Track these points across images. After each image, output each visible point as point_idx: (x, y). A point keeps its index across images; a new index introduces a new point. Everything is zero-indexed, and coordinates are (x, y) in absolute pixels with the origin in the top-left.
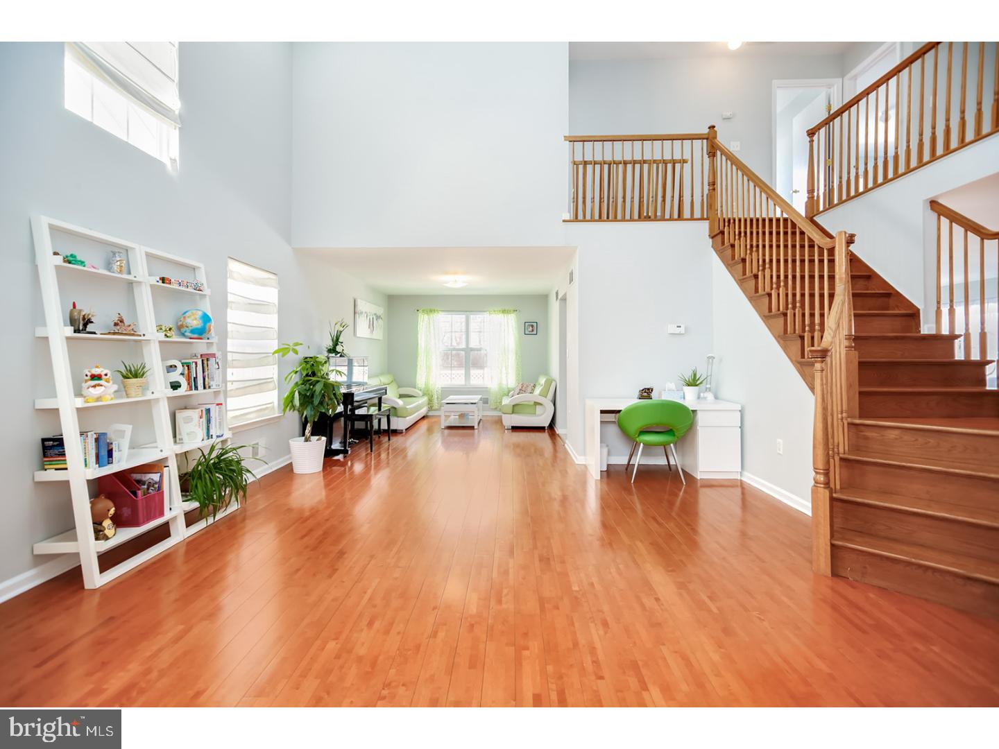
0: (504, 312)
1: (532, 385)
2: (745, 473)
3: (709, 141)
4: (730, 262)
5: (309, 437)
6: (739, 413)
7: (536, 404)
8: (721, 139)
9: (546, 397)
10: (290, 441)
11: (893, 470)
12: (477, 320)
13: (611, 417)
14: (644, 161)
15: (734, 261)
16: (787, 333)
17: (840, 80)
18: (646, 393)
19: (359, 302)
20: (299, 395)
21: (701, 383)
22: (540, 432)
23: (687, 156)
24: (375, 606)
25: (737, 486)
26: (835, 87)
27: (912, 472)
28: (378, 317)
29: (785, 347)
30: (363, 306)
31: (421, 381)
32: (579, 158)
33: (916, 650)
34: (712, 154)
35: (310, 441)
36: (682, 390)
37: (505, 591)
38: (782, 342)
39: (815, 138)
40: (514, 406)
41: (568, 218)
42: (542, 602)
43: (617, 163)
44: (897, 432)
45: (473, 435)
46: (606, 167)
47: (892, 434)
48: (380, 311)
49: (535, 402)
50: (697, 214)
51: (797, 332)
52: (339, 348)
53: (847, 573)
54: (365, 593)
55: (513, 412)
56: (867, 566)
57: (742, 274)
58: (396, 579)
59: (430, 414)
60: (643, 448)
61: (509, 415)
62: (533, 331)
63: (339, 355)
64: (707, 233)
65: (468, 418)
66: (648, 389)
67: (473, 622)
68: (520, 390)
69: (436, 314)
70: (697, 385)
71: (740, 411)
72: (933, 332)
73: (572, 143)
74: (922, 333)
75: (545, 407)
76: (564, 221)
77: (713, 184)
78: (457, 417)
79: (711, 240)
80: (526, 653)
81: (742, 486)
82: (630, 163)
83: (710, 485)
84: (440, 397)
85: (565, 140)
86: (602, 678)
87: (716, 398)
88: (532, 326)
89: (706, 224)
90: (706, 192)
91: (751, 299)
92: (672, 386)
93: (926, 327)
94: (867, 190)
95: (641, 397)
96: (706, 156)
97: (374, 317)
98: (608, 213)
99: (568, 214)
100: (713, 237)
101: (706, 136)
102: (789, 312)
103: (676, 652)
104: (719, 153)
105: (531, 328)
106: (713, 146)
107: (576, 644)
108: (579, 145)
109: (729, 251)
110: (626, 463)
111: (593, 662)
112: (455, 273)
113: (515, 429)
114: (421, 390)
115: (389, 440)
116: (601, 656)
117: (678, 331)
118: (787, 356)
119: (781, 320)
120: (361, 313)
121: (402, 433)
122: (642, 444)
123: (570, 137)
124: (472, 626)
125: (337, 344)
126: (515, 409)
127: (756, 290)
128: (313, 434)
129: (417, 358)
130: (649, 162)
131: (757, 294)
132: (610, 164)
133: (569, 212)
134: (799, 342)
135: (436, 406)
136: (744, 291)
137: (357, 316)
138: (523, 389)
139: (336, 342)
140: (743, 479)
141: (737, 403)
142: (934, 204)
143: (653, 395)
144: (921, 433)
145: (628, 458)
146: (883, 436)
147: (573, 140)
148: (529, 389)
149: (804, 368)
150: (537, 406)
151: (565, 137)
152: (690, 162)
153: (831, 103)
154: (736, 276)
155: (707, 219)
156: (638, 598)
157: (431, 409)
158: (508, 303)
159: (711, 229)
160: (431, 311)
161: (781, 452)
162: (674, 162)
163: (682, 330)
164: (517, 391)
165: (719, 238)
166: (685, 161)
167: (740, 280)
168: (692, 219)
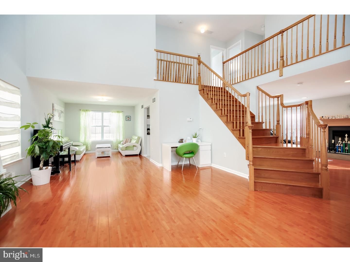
0: (118, 112)
1: (130, 139)
2: (212, 164)
3: (198, 60)
4: (207, 99)
5: (42, 167)
6: (210, 146)
7: (134, 146)
8: (202, 59)
9: (138, 143)
10: (31, 170)
11: (262, 159)
12: (106, 114)
13: (174, 149)
14: (180, 63)
15: (208, 99)
16: (228, 121)
17: (226, 49)
18: (181, 141)
19: (55, 105)
20: (39, 148)
21: (197, 137)
22: (136, 156)
23: (192, 64)
24: (127, 238)
25: (210, 168)
26: (225, 51)
27: (267, 159)
28: (62, 112)
29: (227, 125)
30: (57, 107)
31: (82, 139)
32: (159, 58)
33: (286, 206)
34: (199, 64)
35: (43, 169)
36: (192, 139)
37: (173, 218)
38: (226, 124)
39: (225, 64)
40: (126, 147)
41: (156, 79)
42: (188, 218)
43: (172, 62)
44: (261, 148)
45: (109, 160)
46: (168, 63)
47: (260, 149)
48: (63, 109)
49: (133, 146)
50: (195, 83)
51: (231, 121)
52: (50, 126)
53: (258, 189)
54: (117, 233)
55: (126, 150)
56: (263, 186)
57: (211, 103)
58: (126, 224)
59: (87, 152)
60: (185, 159)
61: (124, 151)
62: (129, 119)
63: (50, 129)
64: (198, 89)
65: (105, 153)
66: (182, 139)
67: (172, 233)
68: (126, 141)
69: (88, 112)
70: (196, 138)
71: (211, 145)
72: (258, 121)
73: (157, 52)
74: (256, 121)
75: (137, 147)
76: (154, 80)
77: (199, 74)
78: (101, 153)
79: (199, 91)
80: (199, 239)
81: (211, 168)
82: (176, 63)
83: (204, 169)
84: (91, 145)
85: (155, 51)
86: (228, 240)
87: (201, 141)
88: (129, 118)
89: (197, 86)
90: (198, 76)
91: (215, 111)
92: (189, 138)
93: (256, 120)
94: (240, 82)
95: (180, 142)
96: (197, 65)
97: (61, 112)
98: (165, 79)
99: (156, 78)
100: (200, 91)
101: (198, 58)
102: (229, 115)
103: (239, 224)
104: (202, 64)
105: (128, 118)
106: (200, 62)
107: (211, 230)
108: (159, 53)
109: (206, 95)
110: (177, 164)
111: (221, 235)
112: (103, 95)
113: (127, 156)
114: (82, 143)
115: (75, 165)
116: (222, 232)
117: (190, 120)
118: (228, 128)
119: (226, 117)
120: (56, 110)
121: (79, 161)
122: (184, 158)
123: (156, 50)
124: (172, 234)
125: (49, 124)
126: (127, 148)
127: (217, 108)
128: (44, 166)
129: (80, 129)
130: (181, 64)
131: (217, 109)
132: (169, 62)
133: (156, 77)
134: (232, 124)
135: (89, 149)
136: (212, 108)
137: (54, 111)
138: (127, 141)
139: (48, 122)
140: (212, 166)
141: (210, 143)
142: (258, 87)
143: (183, 141)
144: (266, 148)
145: (177, 163)
146: (257, 150)
147: (157, 51)
148: (129, 141)
149: (234, 131)
150: (134, 147)
151: (155, 49)
152: (193, 66)
153: (224, 55)
154: (209, 103)
155: (198, 85)
156: (215, 209)
157: (87, 150)
158: (118, 108)
159: (199, 88)
160: (87, 110)
161: (225, 157)
162: (189, 65)
163: (191, 120)
164: (124, 142)
165: (202, 91)
166: (192, 65)
167: (211, 105)
168: (194, 84)
